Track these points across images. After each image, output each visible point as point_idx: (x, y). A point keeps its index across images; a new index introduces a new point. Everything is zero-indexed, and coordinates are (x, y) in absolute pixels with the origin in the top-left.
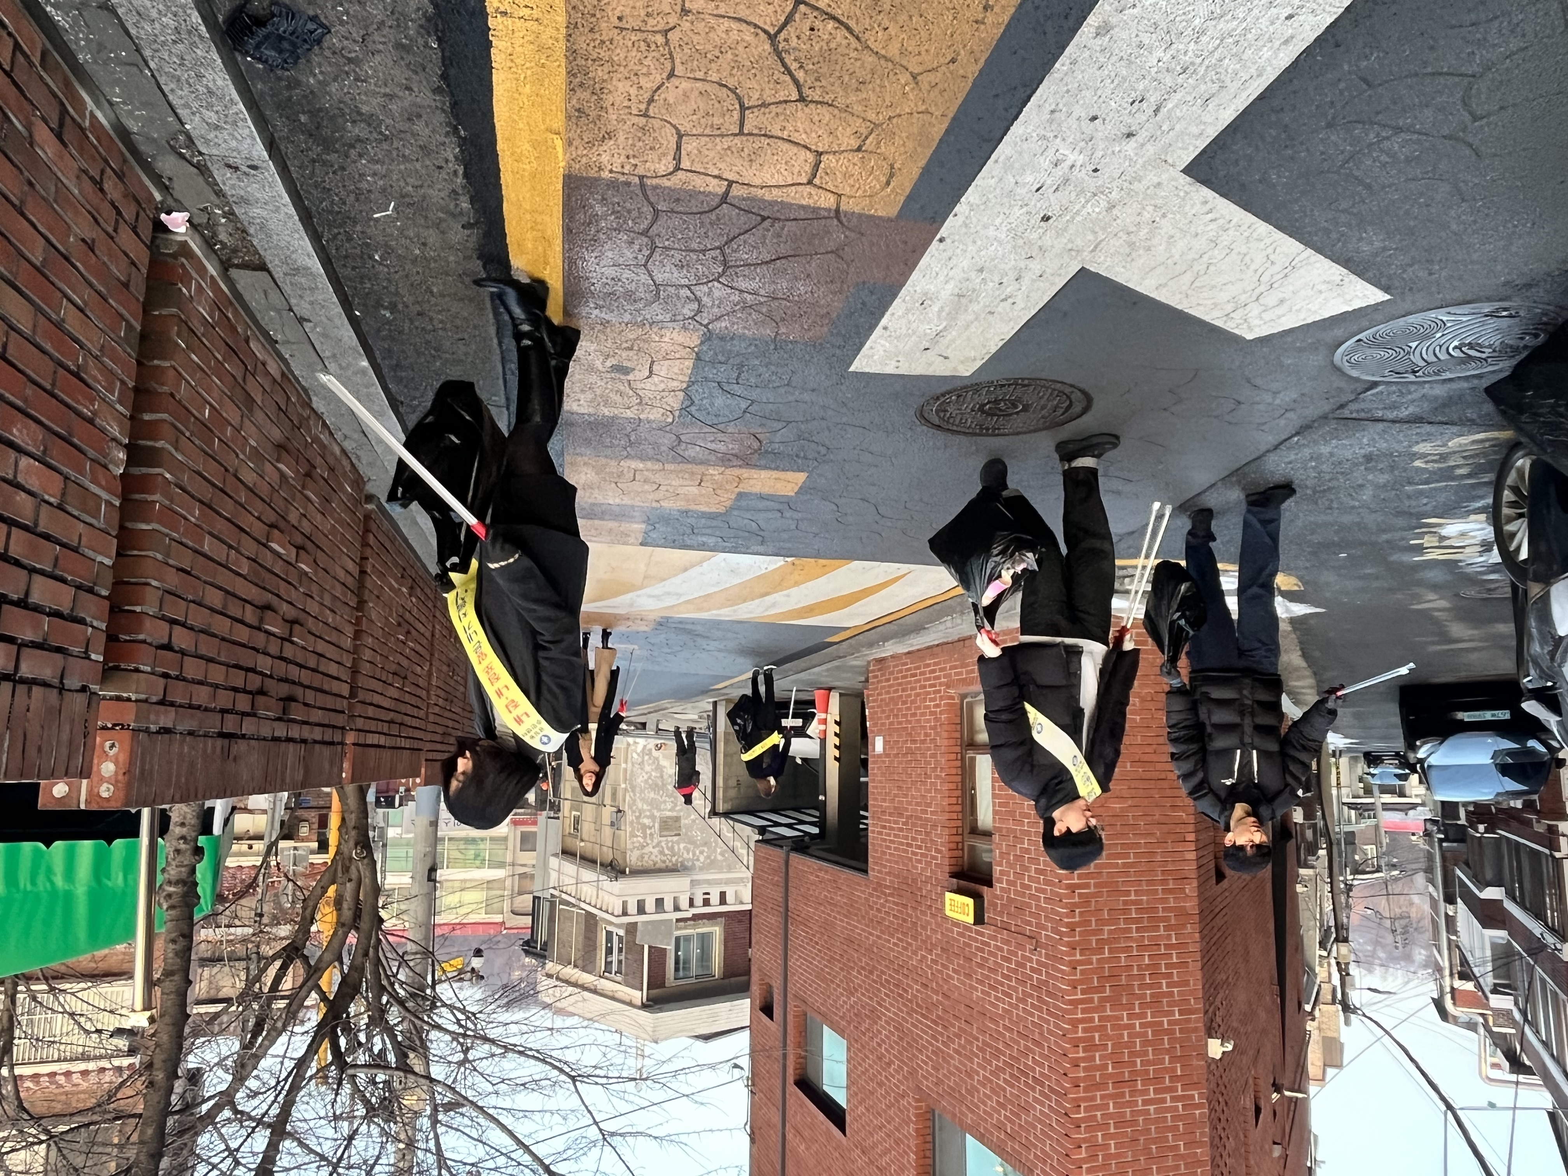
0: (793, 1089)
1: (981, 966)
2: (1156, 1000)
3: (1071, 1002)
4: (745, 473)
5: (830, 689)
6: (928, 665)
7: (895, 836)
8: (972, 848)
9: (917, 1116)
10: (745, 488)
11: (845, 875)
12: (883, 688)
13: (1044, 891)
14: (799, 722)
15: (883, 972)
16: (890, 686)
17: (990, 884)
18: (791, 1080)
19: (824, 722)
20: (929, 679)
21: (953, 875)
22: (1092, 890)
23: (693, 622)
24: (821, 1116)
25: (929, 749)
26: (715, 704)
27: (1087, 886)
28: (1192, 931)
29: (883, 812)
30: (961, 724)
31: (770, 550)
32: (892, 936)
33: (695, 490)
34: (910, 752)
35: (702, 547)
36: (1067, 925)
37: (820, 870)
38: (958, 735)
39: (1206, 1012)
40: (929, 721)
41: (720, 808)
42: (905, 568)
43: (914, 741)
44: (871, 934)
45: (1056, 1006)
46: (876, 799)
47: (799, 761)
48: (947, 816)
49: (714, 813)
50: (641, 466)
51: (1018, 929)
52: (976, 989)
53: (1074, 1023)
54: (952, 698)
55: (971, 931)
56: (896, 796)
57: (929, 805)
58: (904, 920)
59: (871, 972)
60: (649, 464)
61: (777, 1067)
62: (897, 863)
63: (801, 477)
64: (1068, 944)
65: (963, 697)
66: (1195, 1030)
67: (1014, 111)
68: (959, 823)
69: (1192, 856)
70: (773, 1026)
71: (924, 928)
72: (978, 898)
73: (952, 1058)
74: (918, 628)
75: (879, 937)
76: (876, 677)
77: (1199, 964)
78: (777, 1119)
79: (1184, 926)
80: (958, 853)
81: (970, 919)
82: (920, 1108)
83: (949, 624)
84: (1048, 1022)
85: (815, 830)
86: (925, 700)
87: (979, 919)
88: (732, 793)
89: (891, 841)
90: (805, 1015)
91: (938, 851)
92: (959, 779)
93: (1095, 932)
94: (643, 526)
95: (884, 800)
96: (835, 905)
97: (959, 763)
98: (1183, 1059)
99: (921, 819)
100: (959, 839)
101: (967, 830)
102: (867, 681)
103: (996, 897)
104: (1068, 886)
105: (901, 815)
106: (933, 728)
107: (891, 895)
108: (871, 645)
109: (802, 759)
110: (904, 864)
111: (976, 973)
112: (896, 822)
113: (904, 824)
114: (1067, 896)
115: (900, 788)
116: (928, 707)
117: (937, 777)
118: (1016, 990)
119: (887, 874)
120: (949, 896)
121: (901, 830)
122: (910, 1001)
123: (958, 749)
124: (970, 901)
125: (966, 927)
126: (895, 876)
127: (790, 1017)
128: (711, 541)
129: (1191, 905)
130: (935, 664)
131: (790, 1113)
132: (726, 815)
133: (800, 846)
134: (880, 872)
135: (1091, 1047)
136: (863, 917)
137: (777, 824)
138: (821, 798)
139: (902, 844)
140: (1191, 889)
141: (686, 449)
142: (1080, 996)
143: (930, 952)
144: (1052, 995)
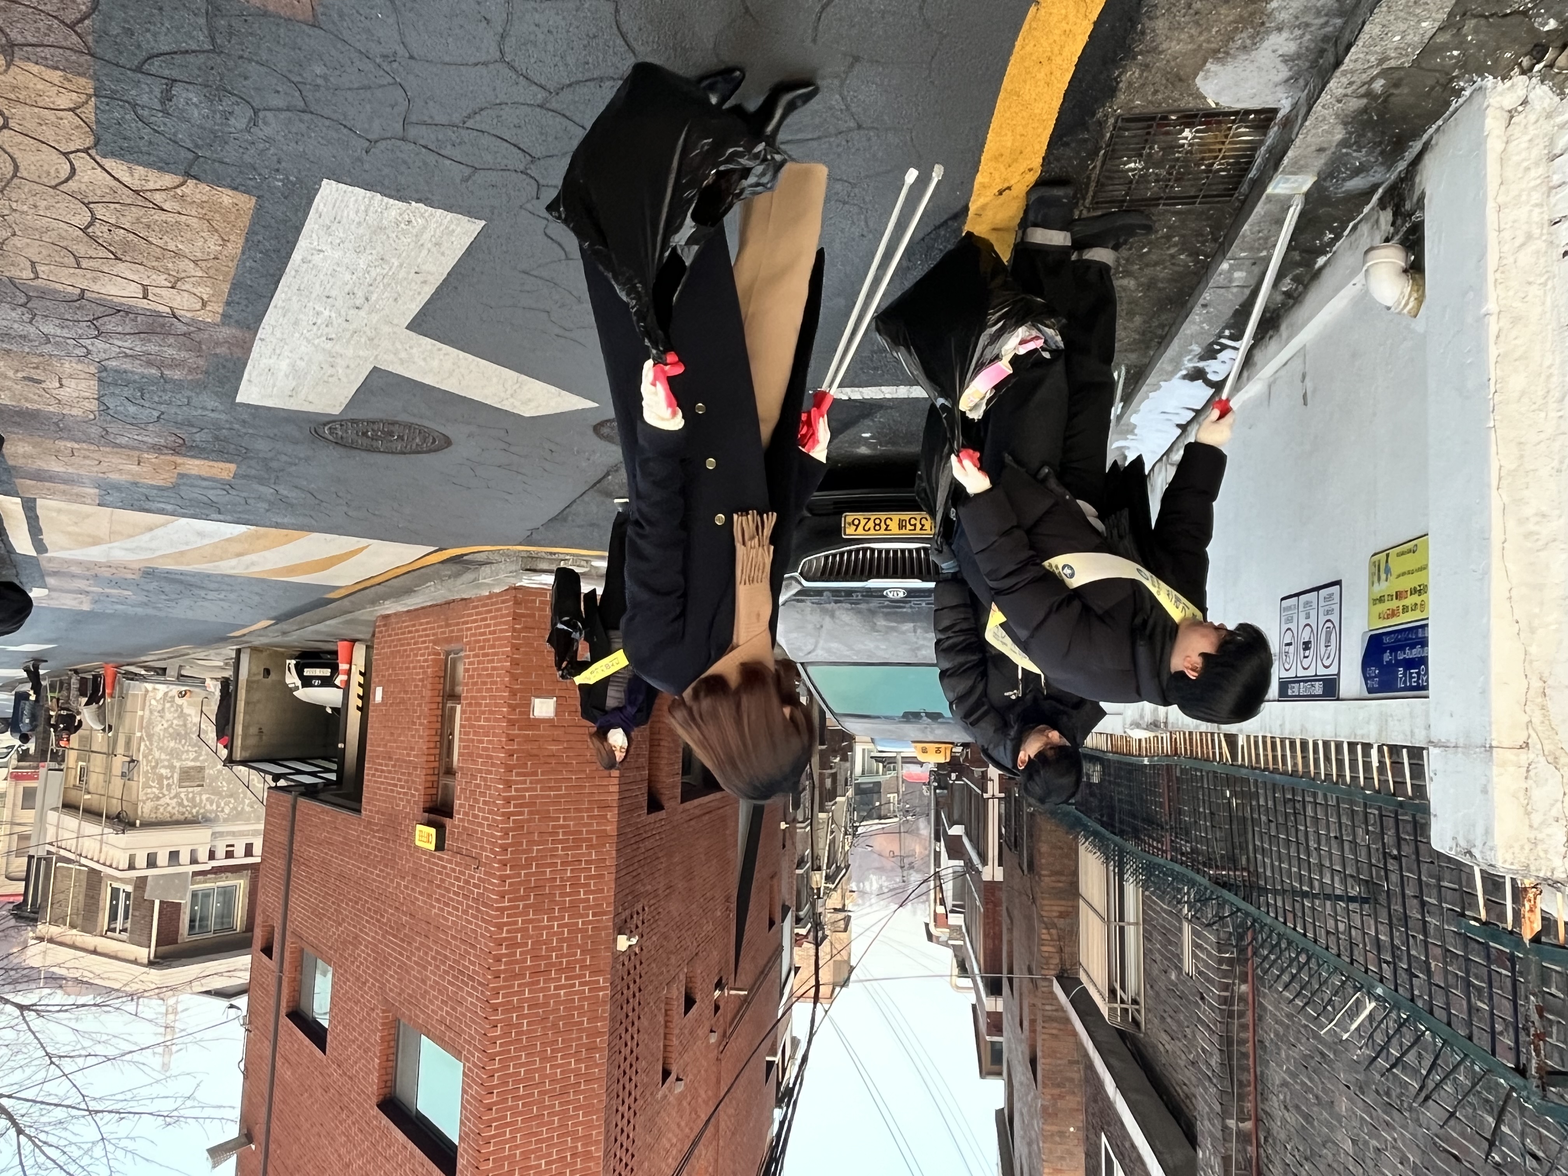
0: (286, 1023)
1: (439, 886)
2: (574, 905)
3: (498, 909)
5: (354, 641)
6: (421, 624)
7: (386, 777)
8: (446, 786)
9: (383, 1024)
11: (344, 815)
12: (386, 642)
13: (487, 819)
14: (327, 672)
15: (367, 902)
16: (393, 641)
17: (451, 816)
18: (283, 1011)
19: (349, 672)
20: (421, 636)
21: (425, 810)
22: (526, 816)
23: (176, 573)
24: (307, 1041)
25: (415, 699)
26: (239, 652)
27: (522, 813)
29: (378, 757)
30: (445, 677)
31: (229, 518)
32: (375, 868)
33: (135, 468)
34: (403, 701)
35: (161, 512)
36: (501, 846)
37: (322, 812)
38: (441, 686)
39: (617, 915)
40: (418, 674)
41: (238, 755)
42: (364, 542)
43: (406, 692)
44: (360, 868)
45: (488, 914)
46: (372, 745)
47: (329, 711)
48: (425, 758)
50: (76, 446)
51: (468, 853)
52: (434, 907)
53: (500, 926)
54: (439, 654)
55: (433, 856)
56: (389, 741)
57: (412, 749)
58: (387, 853)
59: (357, 903)
60: (85, 446)
61: (272, 1002)
62: (385, 801)
64: (500, 862)
65: (448, 654)
66: (606, 928)
68: (436, 764)
69: (616, 789)
70: (272, 964)
71: (401, 859)
72: (440, 829)
73: (413, 969)
74: (408, 591)
75: (365, 870)
76: (381, 632)
77: (613, 876)
78: (268, 1053)
80: (434, 791)
81: (432, 847)
82: (387, 1017)
83: (433, 589)
84: (480, 927)
85: (333, 777)
86: (416, 655)
87: (440, 846)
88: (252, 741)
89: (382, 783)
90: (302, 950)
91: (416, 790)
92: (439, 725)
93: (524, 852)
94: (97, 491)
95: (379, 746)
96: (332, 844)
97: (439, 712)
99: (405, 761)
100: (435, 778)
101: (442, 770)
102: (373, 635)
103: (455, 826)
104: (503, 814)
105: (390, 759)
106: (422, 680)
107: (378, 831)
108: (374, 602)
109: (333, 709)
110: (391, 803)
111: (435, 893)
112: (387, 765)
113: (394, 766)
114: (502, 822)
115: (392, 734)
116: (419, 661)
117: (421, 724)
118: (461, 903)
119: (377, 812)
120: (419, 827)
121: (390, 772)
122: (385, 924)
123: (440, 699)
124: (433, 831)
126: (383, 814)
127: (287, 954)
128: (169, 507)
129: (611, 829)
130: (428, 623)
131: (280, 1043)
132: (244, 763)
133: (310, 792)
134: (371, 811)
135: (513, 945)
136: (354, 854)
137: (299, 772)
138: (341, 745)
139: (389, 784)
140: (612, 815)
141: (115, 438)
142: (507, 904)
143: (403, 878)
144: (485, 905)
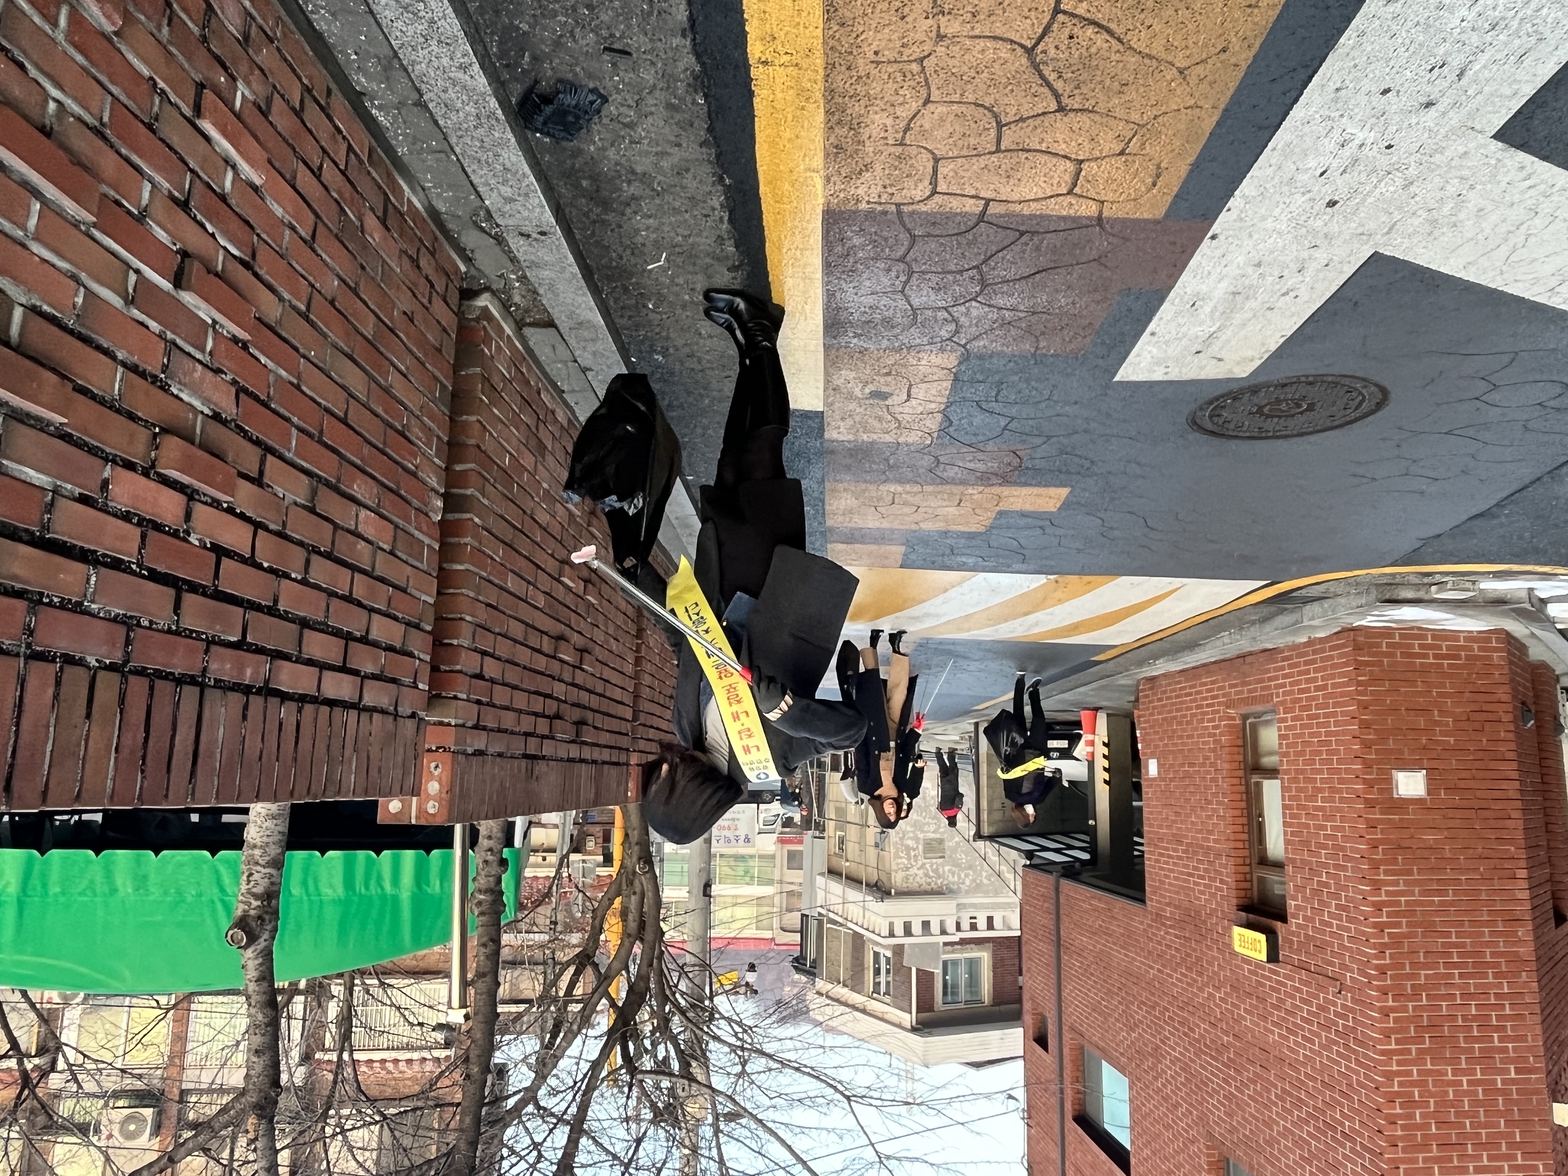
0: (1073, 1127)
1: (1278, 1008)
2: (1487, 1056)
3: (1383, 1053)
4: (1006, 491)
5: (1097, 709)
6: (1205, 684)
7: (1175, 864)
8: (1262, 880)
9: (1209, 1163)
10: (1003, 506)
11: (1121, 905)
12: (1154, 708)
13: (1348, 930)
14: (1064, 744)
15: (1165, 1008)
16: (1164, 706)
17: (1284, 919)
18: (1069, 1116)
19: (1092, 743)
20: (1206, 699)
21: (1242, 908)
22: (1404, 929)
23: (954, 643)
24: (1103, 1156)
25: (1208, 772)
26: (977, 725)
27: (1398, 925)
28: (1528, 979)
29: (1161, 840)
30: (1244, 746)
31: (1032, 567)
32: (1176, 971)
33: (953, 511)
34: (1187, 775)
35: (961, 567)
36: (1377, 967)
37: (1094, 898)
38: (1241, 758)
39: (1549, 1073)
40: (1207, 743)
41: (986, 830)
42: (1177, 582)
43: (1191, 765)
44: (1152, 968)
45: (1365, 1056)
46: (1151, 826)
47: (1066, 784)
48: (1232, 845)
49: (979, 836)
50: (899, 489)
51: (1318, 969)
52: (1273, 1032)
53: (1389, 1076)
54: (1233, 719)
55: (1264, 968)
56: (1174, 822)
57: (1211, 832)
58: (1188, 955)
59: (1154, 1008)
60: (908, 487)
61: (1054, 1101)
62: (1177, 893)
63: (1064, 492)
64: (1378, 989)
65: (1245, 717)
66: (1537, 1092)
67: (1294, 94)
68: (1246, 853)
69: (1525, 895)
70: (1048, 1059)
71: (1210, 964)
72: (1271, 935)
73: (1249, 1105)
74: (1192, 646)
75: (1159, 971)
76: (1147, 696)
77: (1538, 1019)
78: (1056, 1155)
79: (1517, 974)
80: (1247, 885)
81: (1263, 957)
82: (1213, 1155)
83: (1226, 640)
84: (1358, 1073)
85: (1085, 856)
86: (1202, 721)
87: (1273, 956)
88: (998, 816)
89: (1170, 870)
90: (1082, 1047)
91: (1222, 881)
92: (1243, 805)
93: (1410, 977)
94: (903, 549)
95: (1161, 827)
96: (1110, 935)
97: (1243, 788)
98: (1524, 1123)
99: (1202, 847)
100: (1247, 869)
101: (1255, 860)
102: (1137, 700)
103: (1293, 933)
104: (1375, 925)
105: (1180, 843)
106: (1214, 750)
107: (1171, 927)
108: (1141, 663)
109: (1070, 782)
110: (1187, 895)
111: (1272, 1014)
112: (1175, 850)
113: (1184, 851)
114: (1374, 936)
115: (1177, 813)
116: (1207, 728)
117: (1218, 803)
118: (1318, 1036)
119: (1169, 904)
120: (1237, 931)
121: (1180, 858)
122: (1198, 1041)
123: (1241, 773)
124: (1262, 937)
125: (1258, 965)
126: (1176, 907)
127: (1066, 1051)
128: (971, 561)
129: (1526, 951)
130: (1213, 682)
131: (1069, 1149)
132: (991, 838)
133: (1071, 871)
134: (1158, 902)
135: (1409, 1103)
136: (1142, 949)
137: (1045, 849)
138: (1091, 822)
139: (1182, 873)
140: (1525, 932)
141: (944, 470)
142: (1393, 1047)
143: (1218, 989)
144: (1361, 1043)
